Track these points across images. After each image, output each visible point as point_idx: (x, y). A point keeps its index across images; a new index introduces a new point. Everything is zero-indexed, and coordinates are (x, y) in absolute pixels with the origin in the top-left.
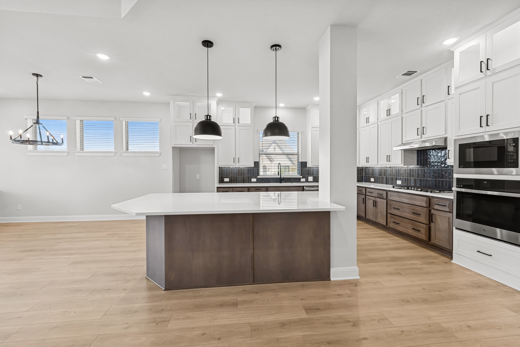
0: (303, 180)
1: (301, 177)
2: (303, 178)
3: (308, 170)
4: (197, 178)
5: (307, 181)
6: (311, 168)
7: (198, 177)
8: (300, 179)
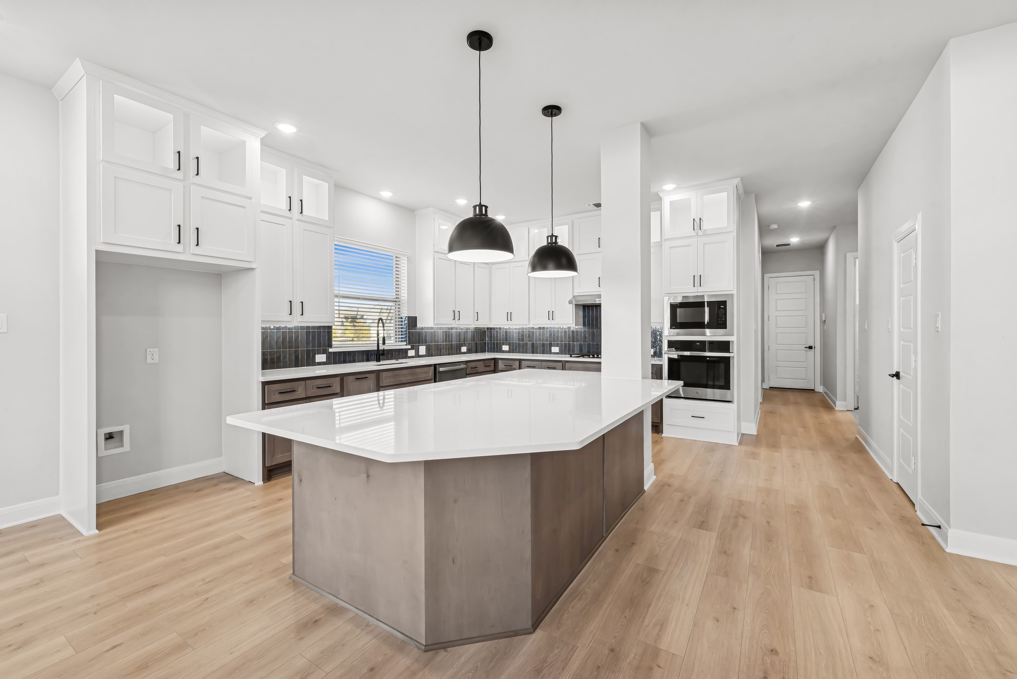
0: (411, 353)
1: (409, 347)
2: (412, 348)
3: (419, 334)
4: (149, 360)
5: (418, 356)
6: (422, 328)
7: (153, 356)
8: (407, 350)
